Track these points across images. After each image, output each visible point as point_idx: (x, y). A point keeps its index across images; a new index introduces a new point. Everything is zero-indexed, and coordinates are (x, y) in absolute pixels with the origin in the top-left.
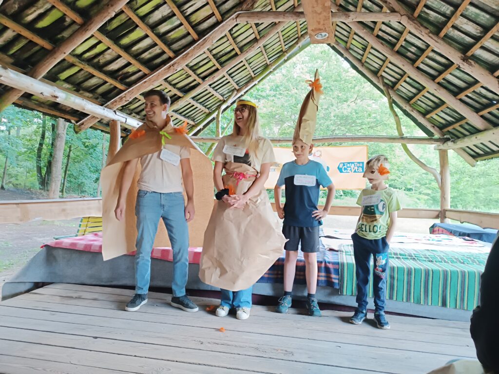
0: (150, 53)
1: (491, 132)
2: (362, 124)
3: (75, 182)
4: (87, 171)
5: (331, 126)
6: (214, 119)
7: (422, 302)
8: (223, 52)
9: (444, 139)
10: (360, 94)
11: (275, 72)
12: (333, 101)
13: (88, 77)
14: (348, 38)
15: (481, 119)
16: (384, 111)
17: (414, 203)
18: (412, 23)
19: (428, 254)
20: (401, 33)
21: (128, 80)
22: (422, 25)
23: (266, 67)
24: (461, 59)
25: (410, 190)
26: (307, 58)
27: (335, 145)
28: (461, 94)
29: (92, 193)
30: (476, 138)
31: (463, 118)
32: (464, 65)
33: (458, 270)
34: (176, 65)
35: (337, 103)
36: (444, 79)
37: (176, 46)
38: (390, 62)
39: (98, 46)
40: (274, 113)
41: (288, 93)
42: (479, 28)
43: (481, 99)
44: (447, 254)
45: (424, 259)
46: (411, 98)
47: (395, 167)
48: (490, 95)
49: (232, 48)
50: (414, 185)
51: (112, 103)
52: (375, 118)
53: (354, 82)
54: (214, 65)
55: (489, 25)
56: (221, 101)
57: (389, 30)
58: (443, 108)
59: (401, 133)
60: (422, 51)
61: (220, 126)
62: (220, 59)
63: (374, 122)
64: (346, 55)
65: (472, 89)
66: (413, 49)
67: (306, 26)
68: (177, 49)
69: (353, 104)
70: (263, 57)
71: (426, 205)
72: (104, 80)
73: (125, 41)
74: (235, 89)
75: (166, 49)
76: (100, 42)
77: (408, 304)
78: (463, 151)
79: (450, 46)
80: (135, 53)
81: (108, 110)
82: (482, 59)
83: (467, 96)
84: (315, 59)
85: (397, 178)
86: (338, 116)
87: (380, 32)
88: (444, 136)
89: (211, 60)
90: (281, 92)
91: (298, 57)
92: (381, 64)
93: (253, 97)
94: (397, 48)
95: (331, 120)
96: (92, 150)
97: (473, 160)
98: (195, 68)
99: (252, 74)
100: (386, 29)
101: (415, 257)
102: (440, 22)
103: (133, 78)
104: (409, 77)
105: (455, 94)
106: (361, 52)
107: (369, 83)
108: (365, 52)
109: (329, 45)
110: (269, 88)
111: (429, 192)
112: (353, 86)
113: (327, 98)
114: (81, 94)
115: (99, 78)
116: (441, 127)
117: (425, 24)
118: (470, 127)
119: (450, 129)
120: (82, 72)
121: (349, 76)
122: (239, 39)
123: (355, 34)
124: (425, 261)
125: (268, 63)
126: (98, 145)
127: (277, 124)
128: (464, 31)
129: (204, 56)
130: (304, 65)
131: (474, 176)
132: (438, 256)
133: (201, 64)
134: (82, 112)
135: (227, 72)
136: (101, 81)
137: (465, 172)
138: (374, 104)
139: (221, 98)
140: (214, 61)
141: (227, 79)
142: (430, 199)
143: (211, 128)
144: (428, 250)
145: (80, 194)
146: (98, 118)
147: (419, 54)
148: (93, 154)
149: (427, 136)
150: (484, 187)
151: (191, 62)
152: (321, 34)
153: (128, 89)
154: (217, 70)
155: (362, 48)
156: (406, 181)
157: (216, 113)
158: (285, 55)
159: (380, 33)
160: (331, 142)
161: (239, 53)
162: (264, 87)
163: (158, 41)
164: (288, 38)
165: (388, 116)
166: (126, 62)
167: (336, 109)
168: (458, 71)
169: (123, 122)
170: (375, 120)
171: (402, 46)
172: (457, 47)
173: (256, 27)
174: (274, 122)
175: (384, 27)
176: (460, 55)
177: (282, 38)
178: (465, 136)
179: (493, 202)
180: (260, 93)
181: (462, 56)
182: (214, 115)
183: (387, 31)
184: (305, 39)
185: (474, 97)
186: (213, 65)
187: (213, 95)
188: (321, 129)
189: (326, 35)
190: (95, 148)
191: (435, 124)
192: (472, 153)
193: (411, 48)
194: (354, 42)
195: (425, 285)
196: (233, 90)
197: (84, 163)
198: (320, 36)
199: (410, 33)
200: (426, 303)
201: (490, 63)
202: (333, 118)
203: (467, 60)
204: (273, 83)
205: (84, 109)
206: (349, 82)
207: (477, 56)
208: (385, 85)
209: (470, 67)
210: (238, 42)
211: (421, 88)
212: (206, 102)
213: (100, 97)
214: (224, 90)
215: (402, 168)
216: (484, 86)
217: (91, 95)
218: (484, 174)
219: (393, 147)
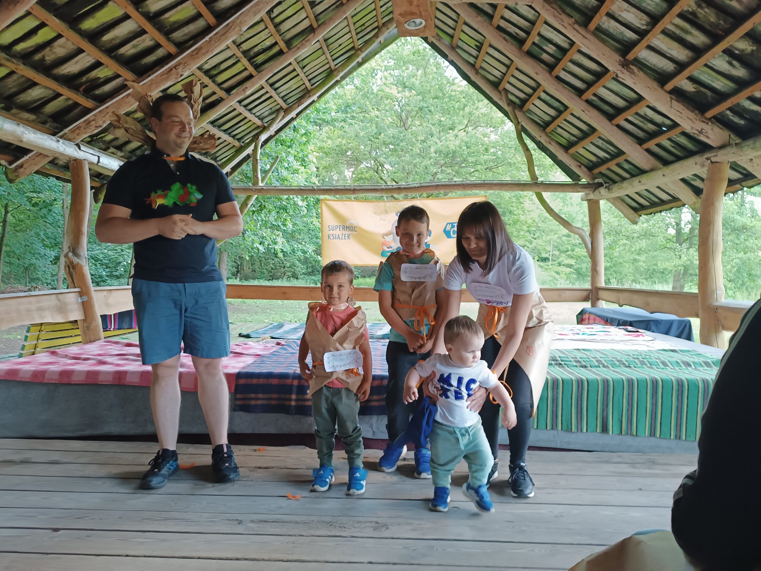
0: (135, 46)
1: (659, 173)
2: (476, 163)
3: (19, 265)
4: (38, 246)
5: (432, 168)
6: (248, 156)
7: (574, 429)
8: (259, 47)
9: (594, 184)
10: (472, 118)
11: (344, 82)
12: (433, 128)
13: (26, 86)
14: (454, 29)
15: (647, 154)
16: (508, 145)
17: (552, 278)
18: (548, 7)
19: (579, 355)
20: (533, 23)
21: (97, 92)
22: (564, 11)
23: (330, 73)
24: (620, 65)
25: (545, 260)
26: (392, 62)
27: (437, 197)
28: (619, 117)
29: (48, 282)
30: (640, 182)
31: (621, 153)
32: (623, 73)
33: (623, 377)
34: (181, 67)
35: (439, 132)
36: (595, 95)
37: (178, 35)
38: (517, 69)
39: (41, 32)
40: (344, 147)
41: (364, 117)
42: (645, 17)
43: (645, 124)
44: (606, 355)
45: (575, 364)
46: (547, 124)
47: (525, 228)
48: (659, 119)
49: (274, 42)
50: (551, 253)
51: (72, 131)
52: (494, 154)
53: (463, 100)
54: (246, 69)
55: (659, 13)
56: (258, 127)
57: (515, 18)
58: (594, 138)
59: (534, 177)
60: (564, 51)
61: (259, 167)
62: (255, 59)
63: (493, 161)
64: (451, 57)
65: (633, 110)
66: (551, 49)
67: (390, 10)
68: (181, 39)
69: (462, 134)
70: (323, 57)
71: (568, 282)
72: (54, 91)
73: (89, 24)
74: (281, 108)
75: (162, 40)
76: (43, 25)
77: (555, 432)
78: (620, 201)
79: (604, 44)
80: (109, 46)
81: (67, 142)
82: (649, 65)
83: (627, 120)
84: (404, 64)
85: (527, 243)
86: (441, 152)
87: (502, 21)
88: (594, 180)
89: (238, 61)
90: (355, 115)
91: (379, 60)
92: (504, 72)
93: (311, 122)
94: (527, 46)
95: (430, 158)
96: (44, 211)
97: (635, 214)
98: (214, 72)
99: (308, 84)
100: (511, 17)
101: (562, 361)
102: (590, 7)
103: (107, 88)
104: (545, 92)
105: (610, 117)
106: (474, 53)
107: (486, 101)
108: (479, 52)
109: (426, 39)
110: (335, 107)
111: (572, 262)
112: (462, 106)
113: (424, 124)
114: (14, 115)
115: (46, 88)
116: (591, 167)
117: (568, 10)
118: (632, 167)
119: (603, 169)
120: (15, 77)
121: (455, 91)
122: (284, 27)
123: (466, 23)
124: (576, 366)
125: (333, 67)
126: (55, 203)
127: (349, 165)
128: (623, 21)
129: (228, 53)
130: (389, 72)
131: (633, 238)
132: (594, 358)
133: (223, 66)
134: (18, 147)
135: (266, 81)
136: (49, 93)
137: (621, 232)
138: (492, 134)
139: (259, 123)
140: (245, 62)
141: (267, 92)
142: (573, 273)
143: (246, 172)
144: (579, 350)
145: (28, 284)
146: (48, 156)
147: (560, 57)
148: (48, 216)
149: (571, 181)
150: (646, 253)
151: (206, 62)
152: (414, 22)
153: (98, 107)
154: (251, 77)
155: (476, 46)
156: (539, 247)
157: (252, 147)
158: (358, 56)
159: (503, 24)
160: (431, 192)
161: (285, 49)
162: (327, 105)
163: (148, 26)
164: (363, 27)
165: (513, 151)
166: (93, 61)
167: (438, 141)
168: (615, 82)
169: (93, 163)
170: (494, 157)
171: (534, 43)
172: (613, 45)
173: (312, 8)
174: (346, 162)
175: (508, 14)
176: (618, 58)
177: (353, 28)
178: (624, 179)
179: (658, 274)
180: (321, 116)
181: (620, 60)
182: (249, 150)
183: (512, 20)
184: (389, 31)
185: (636, 122)
186: (243, 68)
187: (246, 118)
188: (416, 172)
189: (421, 23)
190: (50, 208)
191: (582, 162)
192: (634, 204)
193: (547, 46)
194: (464, 37)
195: (577, 404)
196: (278, 111)
197: (32, 233)
198: (413, 24)
199: (546, 23)
200: (579, 429)
201: (659, 70)
202: (433, 155)
203: (627, 66)
204: (340, 101)
205: (22, 141)
206: (457, 100)
207: (642, 60)
208: (511, 103)
209: (633, 76)
210: (283, 31)
211: (562, 109)
212: (234, 128)
213: (49, 120)
214: (263, 109)
215: (534, 229)
216: (651, 105)
217: (32, 117)
218: (647, 234)
219: (521, 197)
